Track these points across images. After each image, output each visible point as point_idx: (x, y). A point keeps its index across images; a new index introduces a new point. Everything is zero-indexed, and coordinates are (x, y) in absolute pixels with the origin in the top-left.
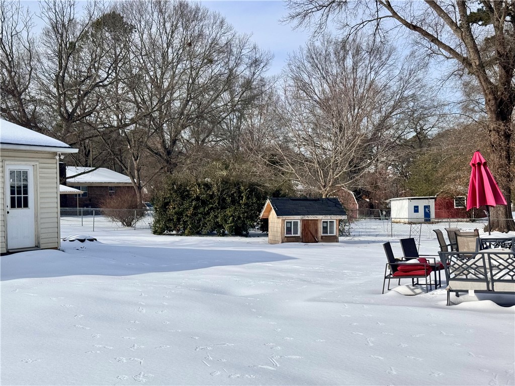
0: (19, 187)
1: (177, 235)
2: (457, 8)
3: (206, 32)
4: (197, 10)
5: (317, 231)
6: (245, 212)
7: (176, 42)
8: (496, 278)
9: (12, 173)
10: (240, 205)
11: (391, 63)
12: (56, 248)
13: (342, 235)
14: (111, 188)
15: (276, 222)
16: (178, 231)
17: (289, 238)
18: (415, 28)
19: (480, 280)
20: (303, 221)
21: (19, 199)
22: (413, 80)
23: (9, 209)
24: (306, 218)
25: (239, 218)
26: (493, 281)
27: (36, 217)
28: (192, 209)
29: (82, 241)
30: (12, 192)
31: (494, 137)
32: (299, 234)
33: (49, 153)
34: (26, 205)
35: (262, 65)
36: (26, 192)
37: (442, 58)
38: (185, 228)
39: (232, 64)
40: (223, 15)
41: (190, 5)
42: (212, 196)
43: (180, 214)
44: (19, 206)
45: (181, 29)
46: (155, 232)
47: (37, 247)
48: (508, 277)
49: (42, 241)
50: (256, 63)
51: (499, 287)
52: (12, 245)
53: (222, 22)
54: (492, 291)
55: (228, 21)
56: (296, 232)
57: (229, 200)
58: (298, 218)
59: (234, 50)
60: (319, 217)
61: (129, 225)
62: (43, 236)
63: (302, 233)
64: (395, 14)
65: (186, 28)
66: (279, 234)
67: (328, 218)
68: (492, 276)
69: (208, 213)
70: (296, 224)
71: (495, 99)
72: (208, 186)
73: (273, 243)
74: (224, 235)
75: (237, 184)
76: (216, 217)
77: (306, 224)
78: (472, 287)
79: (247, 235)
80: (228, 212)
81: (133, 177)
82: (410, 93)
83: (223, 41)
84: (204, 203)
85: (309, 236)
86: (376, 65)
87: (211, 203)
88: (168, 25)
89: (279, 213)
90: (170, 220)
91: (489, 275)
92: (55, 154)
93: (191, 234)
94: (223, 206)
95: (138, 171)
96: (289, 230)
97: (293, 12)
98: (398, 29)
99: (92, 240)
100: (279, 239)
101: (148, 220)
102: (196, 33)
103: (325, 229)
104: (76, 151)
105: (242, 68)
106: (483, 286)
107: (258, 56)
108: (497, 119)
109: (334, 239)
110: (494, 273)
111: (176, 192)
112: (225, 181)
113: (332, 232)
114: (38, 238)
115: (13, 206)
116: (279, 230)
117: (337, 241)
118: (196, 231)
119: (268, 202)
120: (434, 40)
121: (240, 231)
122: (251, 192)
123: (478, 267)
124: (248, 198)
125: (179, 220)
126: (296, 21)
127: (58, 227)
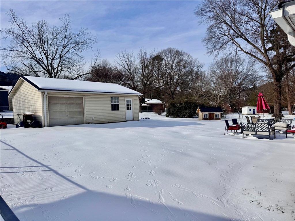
0: (129, 104)
1: (173, 117)
2: (262, 47)
3: (184, 58)
4: (182, 52)
5: (213, 117)
6: (192, 111)
7: (175, 62)
8: (257, 130)
9: (127, 101)
10: (191, 109)
11: (243, 64)
12: (138, 120)
13: (222, 118)
14: (157, 104)
15: (201, 114)
16: (173, 116)
17: (205, 118)
18: (248, 53)
19: (253, 131)
20: (209, 114)
21: (129, 107)
22: (251, 69)
23: (126, 110)
24: (210, 113)
25: (191, 113)
27: (133, 112)
28: (177, 110)
29: (146, 119)
30: (127, 106)
32: (208, 118)
33: (136, 95)
34: (130, 109)
35: (201, 67)
36: (130, 106)
37: (258, 62)
38: (175, 116)
39: (191, 68)
40: (189, 53)
41: (179, 51)
42: (183, 107)
43: (173, 111)
44: (129, 109)
45: (177, 58)
46: (167, 117)
47: (133, 120)
48: (261, 130)
49: (134, 118)
50: (199, 66)
51: (258, 133)
52: (127, 119)
53: (189, 55)
54: (257, 134)
55: (191, 55)
56: (207, 117)
57: (187, 107)
58: (207, 113)
59: (192, 63)
60: (214, 113)
61: (160, 114)
62: (135, 117)
63: (209, 117)
64: (242, 50)
65: (178, 58)
66: (202, 117)
67: (217, 113)
68: (256, 130)
69: (181, 111)
70: (207, 114)
71: (276, 75)
72: (182, 104)
73: (200, 120)
74: (186, 117)
75: (190, 103)
76: (184, 112)
77: (210, 114)
78: (250, 133)
79: (193, 118)
80: (187, 111)
81: (162, 101)
82: (250, 73)
83: (189, 61)
84: (180, 108)
85: (211, 118)
86: (239, 65)
87: (182, 108)
88: (173, 58)
89: (201, 111)
90: (170, 113)
91: (255, 130)
92: (138, 96)
93: (177, 117)
94: (186, 109)
95: (164, 99)
96: (205, 116)
97: (208, 51)
98: (243, 54)
99: (148, 118)
100: (202, 119)
101: (165, 113)
102: (181, 59)
103: (216, 116)
104: (143, 95)
105: (194, 69)
106: (254, 133)
107: (200, 65)
108: (276, 81)
109: (219, 119)
110: (257, 129)
111: (172, 105)
112: (186, 102)
113: (218, 117)
114: (133, 117)
115: (127, 109)
116: (202, 116)
117: (220, 120)
118: (178, 116)
119: (198, 108)
120: (255, 57)
121: (191, 116)
122: (194, 105)
123: (252, 127)
124: (193, 107)
125: (173, 113)
126: (209, 54)
127: (138, 115)
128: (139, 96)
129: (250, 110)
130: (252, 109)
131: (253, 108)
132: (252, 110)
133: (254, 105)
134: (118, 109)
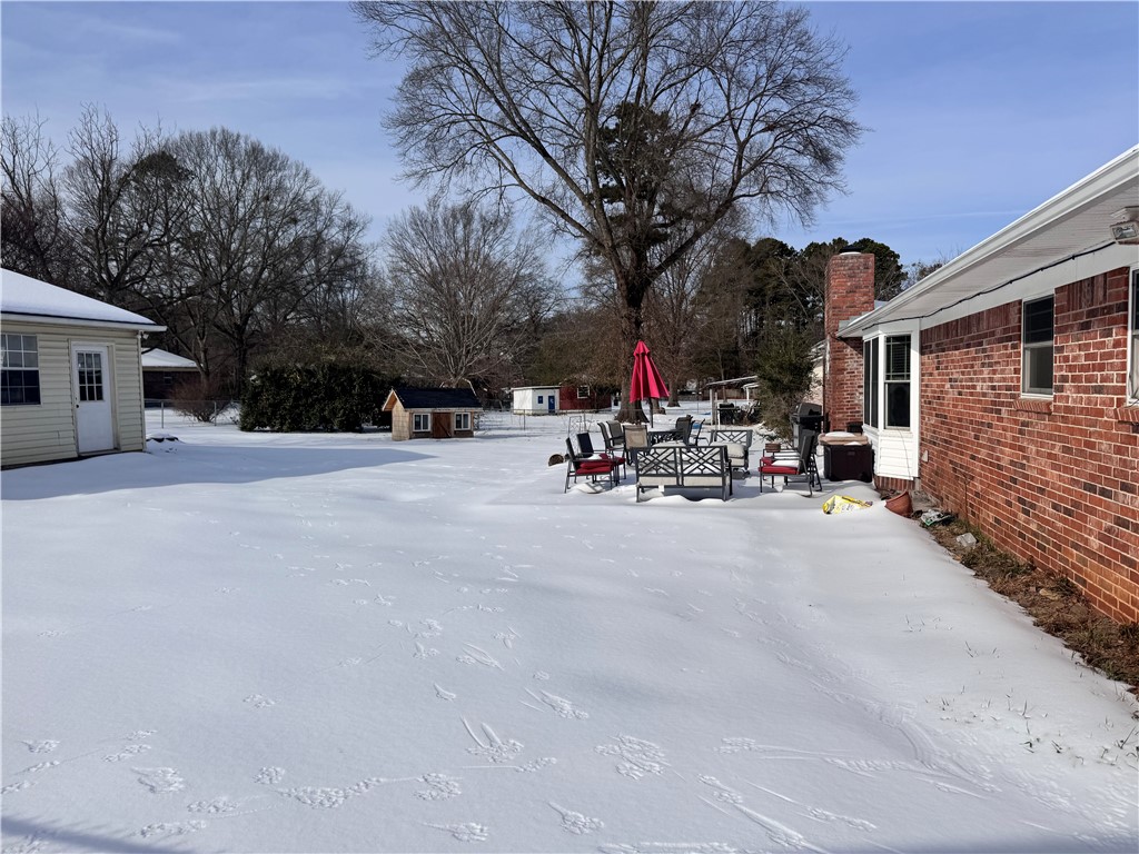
0: (90, 373)
1: (272, 431)
2: (590, 183)
3: (288, 184)
4: (276, 156)
5: (449, 425)
6: (359, 404)
7: (249, 196)
8: (685, 472)
9: (80, 355)
10: (352, 396)
11: (507, 237)
12: (141, 451)
13: (478, 429)
14: (167, 374)
15: (400, 414)
16: (273, 426)
17: (418, 433)
18: (543, 200)
19: (670, 475)
20: (433, 414)
21: (91, 389)
23: (78, 402)
24: (438, 410)
25: (352, 410)
26: (683, 475)
27: (114, 411)
28: (291, 400)
29: (160, 440)
30: (82, 380)
31: (624, 324)
32: (429, 429)
33: (128, 331)
34: (100, 397)
35: (358, 229)
36: (99, 380)
37: (569, 236)
38: (282, 424)
39: (319, 226)
40: (307, 166)
41: (266, 150)
42: (317, 385)
43: (275, 406)
44: (92, 398)
45: (254, 179)
46: (244, 429)
47: (117, 450)
48: (697, 471)
49: (122, 442)
50: (350, 226)
51: (688, 481)
52: (84, 448)
53: (307, 174)
54: (682, 486)
55: (315, 173)
56: (426, 427)
57: (338, 389)
58: (427, 411)
59: (324, 209)
60: (453, 410)
61: (206, 419)
62: (123, 435)
63: (432, 428)
64: (521, 183)
65: (261, 178)
66: (406, 429)
67: (462, 411)
68: (683, 470)
69: (312, 406)
70: (426, 417)
71: (627, 284)
72: (311, 374)
73: (399, 439)
74: (333, 431)
75: (347, 371)
76: (323, 410)
77: (436, 417)
78: (662, 482)
79: (361, 431)
80: (337, 404)
81: (198, 361)
83: (309, 196)
84: (307, 393)
85: (441, 431)
87: (315, 394)
88: (238, 173)
89: (406, 405)
90: (263, 414)
91: (679, 467)
92: (136, 332)
93: (292, 430)
94: (331, 396)
95: (205, 352)
96: (417, 425)
97: (408, 170)
98: (526, 200)
99: (172, 439)
100: (407, 434)
101: (233, 413)
102: (274, 184)
103: (458, 423)
105: (333, 231)
106: (672, 481)
107: (352, 218)
108: (629, 306)
109: (469, 434)
110: (685, 467)
111: (269, 379)
112: (332, 367)
113: (466, 426)
114: (116, 437)
115: (83, 398)
116: (406, 425)
117: (472, 436)
118: (296, 427)
119: (392, 392)
120: (565, 216)
121: (351, 425)
122: (365, 381)
123: (669, 462)
124: (361, 388)
125: (274, 413)
126: (412, 181)
127: (142, 423)
128: (146, 337)
129: (540, 400)
130: (546, 394)
131: (551, 393)
132: (546, 400)
133: (551, 384)
134: (33, 397)
